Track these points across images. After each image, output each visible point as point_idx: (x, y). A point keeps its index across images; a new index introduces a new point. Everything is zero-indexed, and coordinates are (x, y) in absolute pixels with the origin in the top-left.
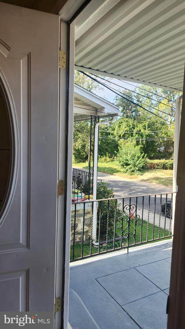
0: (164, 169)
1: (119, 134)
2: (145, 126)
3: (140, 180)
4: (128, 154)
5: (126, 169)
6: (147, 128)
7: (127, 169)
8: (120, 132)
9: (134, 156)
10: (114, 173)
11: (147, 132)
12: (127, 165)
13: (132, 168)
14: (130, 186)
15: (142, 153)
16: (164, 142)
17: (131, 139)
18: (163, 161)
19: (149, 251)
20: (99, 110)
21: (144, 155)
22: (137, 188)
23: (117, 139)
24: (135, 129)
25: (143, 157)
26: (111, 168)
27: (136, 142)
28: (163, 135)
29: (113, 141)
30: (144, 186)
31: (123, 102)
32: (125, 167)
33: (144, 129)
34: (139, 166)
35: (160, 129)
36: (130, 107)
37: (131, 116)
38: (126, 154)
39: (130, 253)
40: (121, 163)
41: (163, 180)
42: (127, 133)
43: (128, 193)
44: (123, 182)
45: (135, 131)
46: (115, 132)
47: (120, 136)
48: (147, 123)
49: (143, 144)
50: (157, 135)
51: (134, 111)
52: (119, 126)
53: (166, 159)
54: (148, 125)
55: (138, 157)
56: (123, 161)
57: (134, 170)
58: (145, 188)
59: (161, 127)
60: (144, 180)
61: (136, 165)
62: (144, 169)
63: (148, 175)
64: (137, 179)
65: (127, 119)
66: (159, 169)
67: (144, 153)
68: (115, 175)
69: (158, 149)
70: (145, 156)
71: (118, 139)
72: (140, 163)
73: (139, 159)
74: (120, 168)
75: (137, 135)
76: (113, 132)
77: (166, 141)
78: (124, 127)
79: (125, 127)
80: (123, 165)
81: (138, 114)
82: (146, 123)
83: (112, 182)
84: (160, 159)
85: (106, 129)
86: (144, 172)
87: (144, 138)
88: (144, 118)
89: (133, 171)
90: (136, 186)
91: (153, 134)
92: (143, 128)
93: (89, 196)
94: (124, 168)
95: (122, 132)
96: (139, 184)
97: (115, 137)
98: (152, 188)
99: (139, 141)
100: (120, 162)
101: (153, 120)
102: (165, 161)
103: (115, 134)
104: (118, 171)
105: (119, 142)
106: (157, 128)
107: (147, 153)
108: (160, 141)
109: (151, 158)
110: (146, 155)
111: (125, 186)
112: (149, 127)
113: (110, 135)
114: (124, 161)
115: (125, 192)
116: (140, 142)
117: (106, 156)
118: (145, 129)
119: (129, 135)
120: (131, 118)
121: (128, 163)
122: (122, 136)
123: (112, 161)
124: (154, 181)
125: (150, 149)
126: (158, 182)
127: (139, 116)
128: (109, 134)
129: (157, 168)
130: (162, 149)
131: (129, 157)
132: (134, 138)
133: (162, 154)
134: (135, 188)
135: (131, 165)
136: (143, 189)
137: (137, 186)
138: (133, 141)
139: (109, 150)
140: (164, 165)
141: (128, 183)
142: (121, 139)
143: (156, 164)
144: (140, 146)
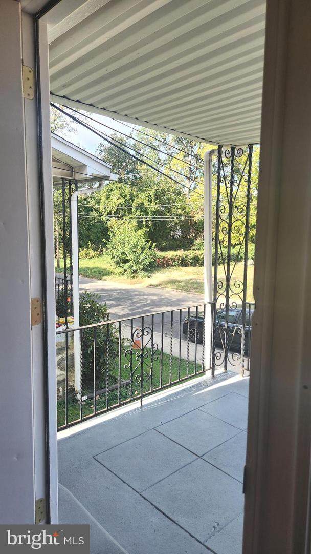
0: (182, 266)
1: (109, 210)
2: (151, 196)
3: (147, 285)
4: (126, 244)
5: (123, 269)
6: (153, 200)
7: (125, 268)
8: (110, 207)
9: (136, 246)
10: (103, 276)
11: (154, 206)
12: (125, 261)
13: (132, 266)
14: (131, 296)
15: (147, 241)
16: (180, 221)
17: (128, 218)
18: (180, 253)
19: (175, 398)
20: (76, 170)
21: (152, 244)
22: (143, 299)
23: (104, 218)
24: (135, 201)
25: (150, 248)
26: (97, 268)
27: (137, 223)
28: (179, 211)
29: (98, 222)
30: (154, 295)
31: (112, 155)
32: (121, 265)
33: (149, 201)
34: (145, 262)
35: (174, 202)
36: (124, 164)
37: (126, 180)
38: (123, 243)
39: (146, 405)
40: (115, 260)
41: (182, 284)
42: (122, 209)
43: (129, 308)
44: (120, 290)
45: (134, 205)
46: (101, 207)
47: (110, 213)
48: (154, 191)
49: (148, 226)
50: (169, 212)
51: (131, 171)
52: (108, 197)
53: (185, 251)
54: (156, 195)
55: (142, 248)
56: (118, 256)
57: (137, 270)
58: (155, 298)
59: (176, 199)
60: (153, 286)
61: (140, 260)
62: (153, 267)
63: (159, 277)
64: (142, 284)
65: (120, 185)
66: (175, 266)
67: (150, 242)
68: (105, 280)
69: (173, 234)
70: (153, 246)
71: (107, 218)
72: (146, 257)
73: (144, 252)
74: (113, 267)
75: (137, 211)
76: (98, 207)
77: (183, 221)
78: (115, 198)
79: (118, 199)
80: (117, 263)
81: (138, 177)
82: (151, 191)
83: (101, 293)
84: (176, 250)
85: (86, 202)
86: (153, 272)
87: (150, 217)
88: (148, 183)
89: (135, 272)
90: (141, 296)
91: (163, 209)
92: (147, 200)
93: (66, 320)
94: (120, 267)
95: (112, 207)
96: (146, 292)
97: (101, 215)
98: (166, 298)
99: (142, 221)
100: (113, 258)
101: (163, 186)
102: (184, 252)
103: (101, 209)
104: (110, 273)
105: (109, 223)
106: (169, 199)
107: (156, 241)
108: (174, 221)
109: (162, 249)
110: (154, 244)
111: (124, 297)
112: (156, 199)
113: (92, 211)
114: (120, 256)
115: (123, 306)
116: (144, 223)
117: (88, 248)
118: (151, 202)
119: (125, 212)
120: (127, 184)
121: (127, 258)
122: (113, 212)
123: (99, 256)
124: (169, 285)
125: (160, 235)
126: (175, 287)
127: (140, 179)
128: (91, 209)
129: (172, 265)
130: (178, 233)
131: (127, 249)
132: (133, 216)
133: (178, 242)
134: (140, 300)
135: (131, 262)
136: (153, 300)
137: (143, 295)
138: (132, 221)
139: (93, 237)
140: (183, 259)
141: (127, 292)
142: (112, 219)
143: (171, 258)
144: (144, 230)
